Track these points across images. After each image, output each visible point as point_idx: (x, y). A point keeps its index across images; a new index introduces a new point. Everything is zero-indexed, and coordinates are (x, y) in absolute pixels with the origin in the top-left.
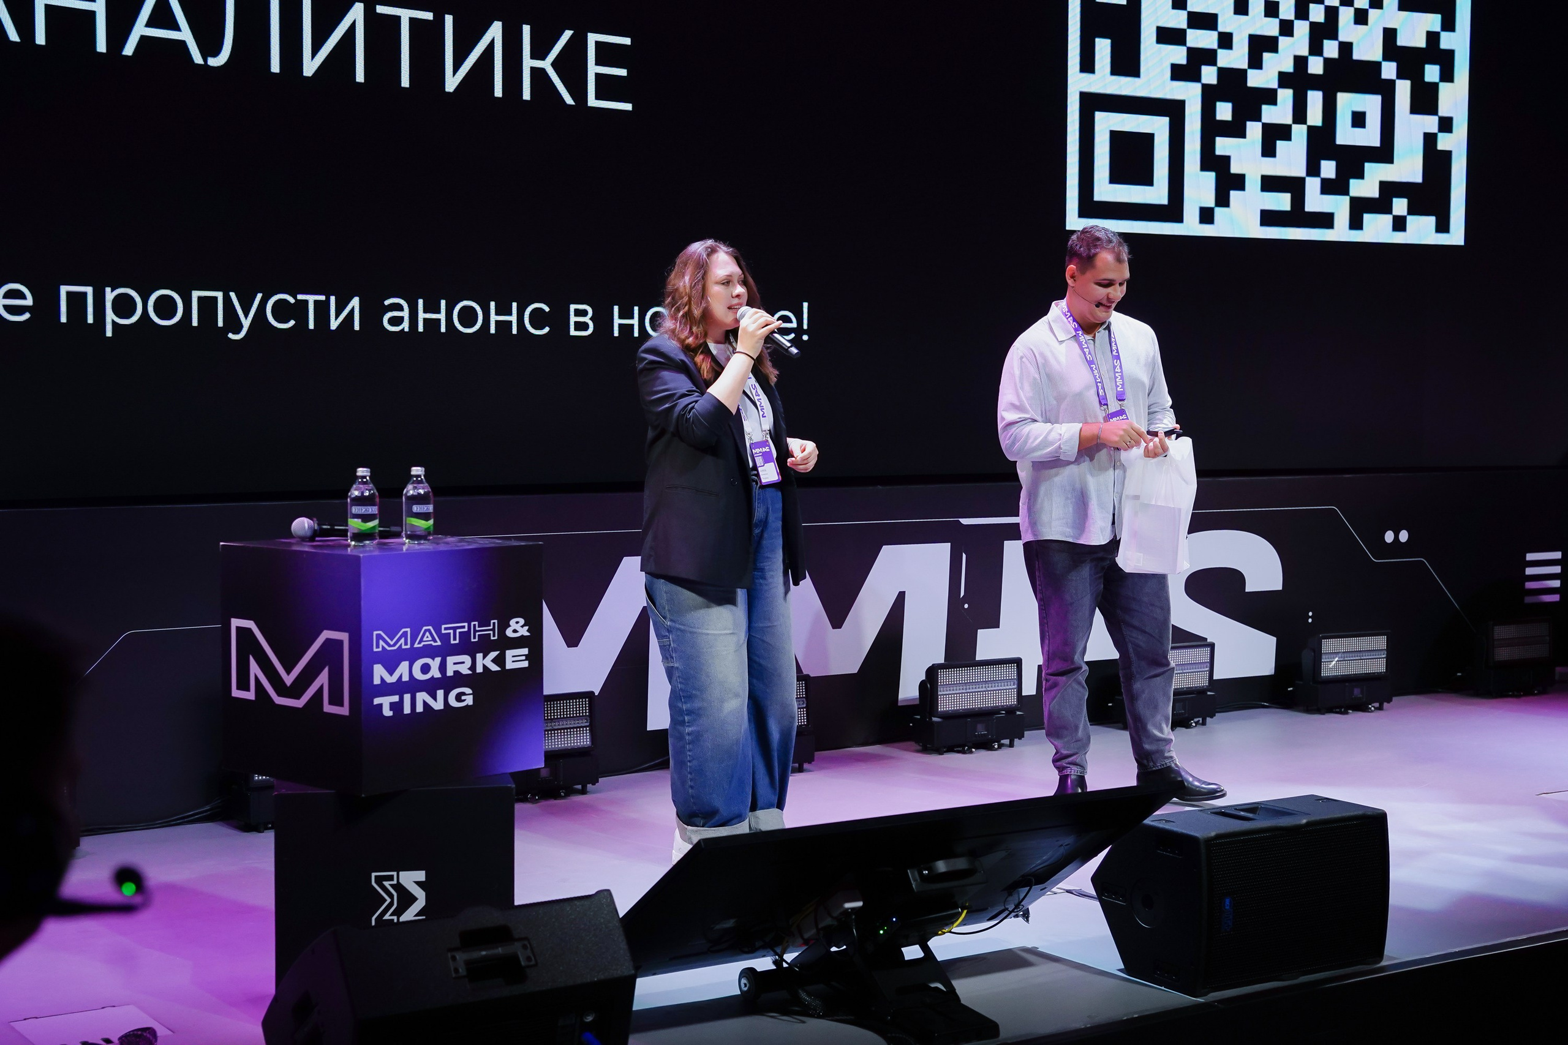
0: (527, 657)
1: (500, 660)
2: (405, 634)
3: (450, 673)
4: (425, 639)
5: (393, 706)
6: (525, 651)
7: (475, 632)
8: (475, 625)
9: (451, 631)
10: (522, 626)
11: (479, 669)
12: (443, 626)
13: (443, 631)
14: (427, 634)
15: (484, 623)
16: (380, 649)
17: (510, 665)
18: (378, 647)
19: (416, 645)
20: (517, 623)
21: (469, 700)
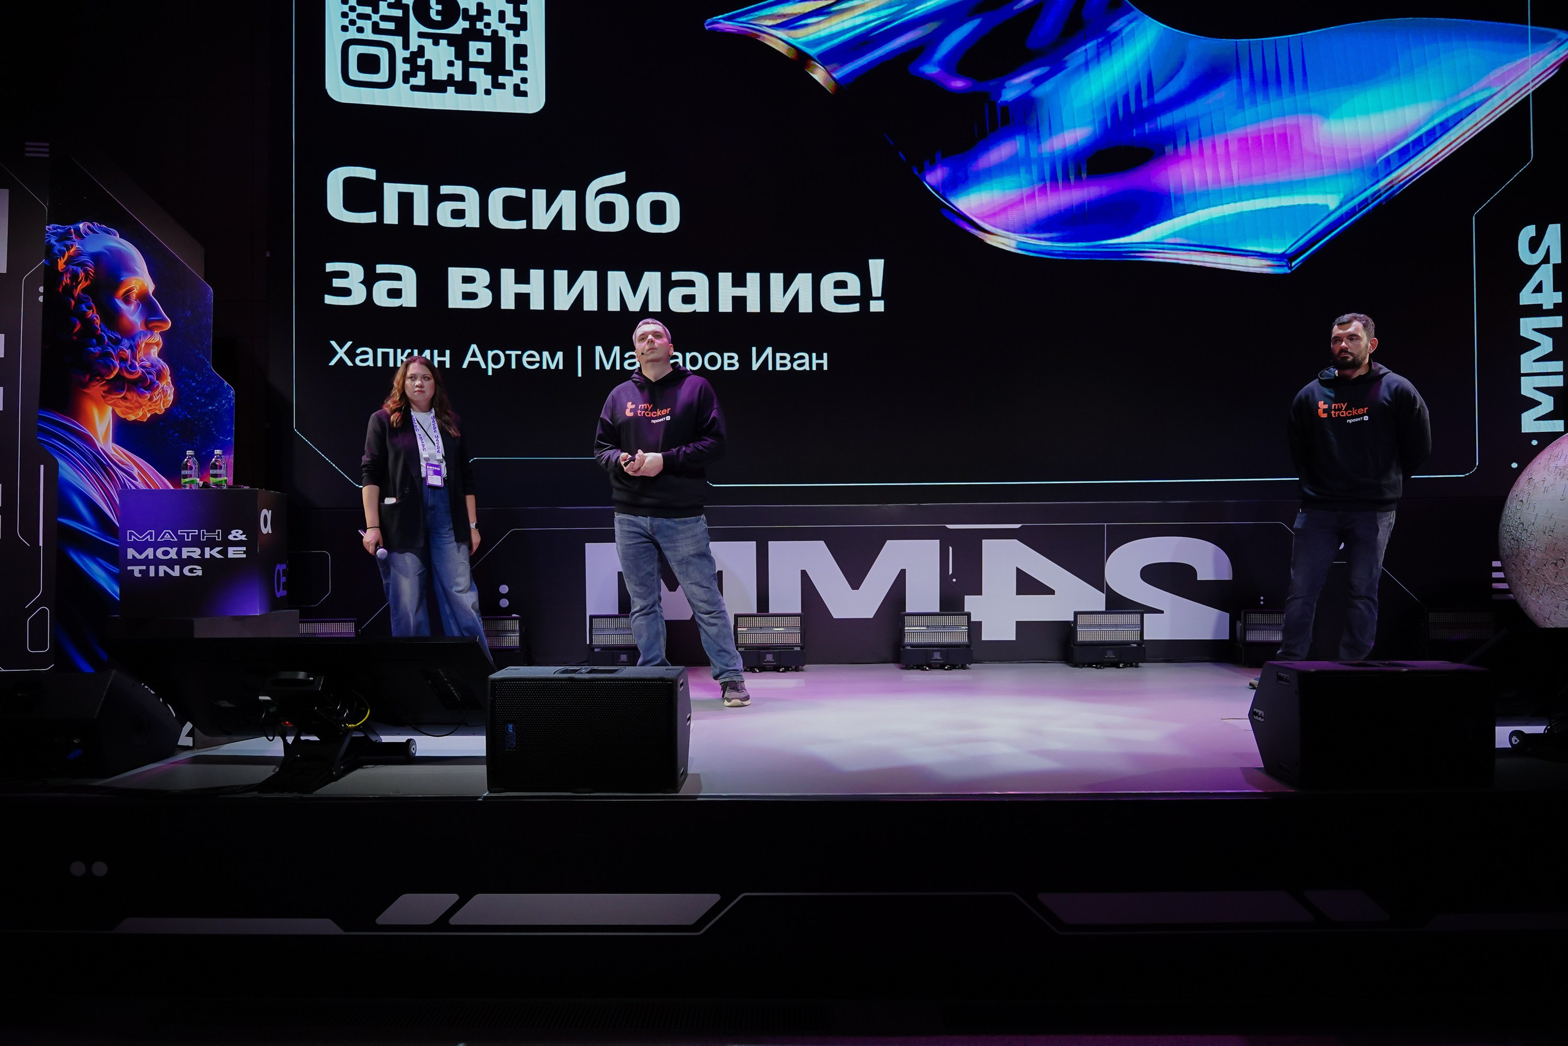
0: (245, 552)
1: (224, 552)
2: (151, 534)
3: (184, 556)
4: (165, 537)
5: (141, 571)
6: (244, 549)
7: (204, 535)
8: (203, 532)
9: (186, 534)
10: (241, 535)
11: (207, 556)
12: (179, 531)
13: (179, 534)
14: (167, 534)
15: (211, 530)
16: (132, 540)
17: (231, 555)
18: (130, 538)
19: (159, 540)
20: (237, 532)
21: (200, 573)
